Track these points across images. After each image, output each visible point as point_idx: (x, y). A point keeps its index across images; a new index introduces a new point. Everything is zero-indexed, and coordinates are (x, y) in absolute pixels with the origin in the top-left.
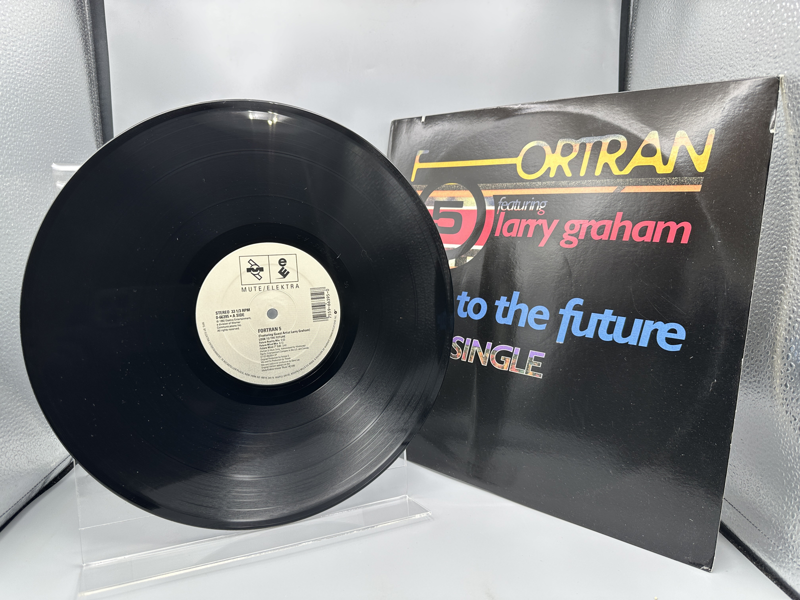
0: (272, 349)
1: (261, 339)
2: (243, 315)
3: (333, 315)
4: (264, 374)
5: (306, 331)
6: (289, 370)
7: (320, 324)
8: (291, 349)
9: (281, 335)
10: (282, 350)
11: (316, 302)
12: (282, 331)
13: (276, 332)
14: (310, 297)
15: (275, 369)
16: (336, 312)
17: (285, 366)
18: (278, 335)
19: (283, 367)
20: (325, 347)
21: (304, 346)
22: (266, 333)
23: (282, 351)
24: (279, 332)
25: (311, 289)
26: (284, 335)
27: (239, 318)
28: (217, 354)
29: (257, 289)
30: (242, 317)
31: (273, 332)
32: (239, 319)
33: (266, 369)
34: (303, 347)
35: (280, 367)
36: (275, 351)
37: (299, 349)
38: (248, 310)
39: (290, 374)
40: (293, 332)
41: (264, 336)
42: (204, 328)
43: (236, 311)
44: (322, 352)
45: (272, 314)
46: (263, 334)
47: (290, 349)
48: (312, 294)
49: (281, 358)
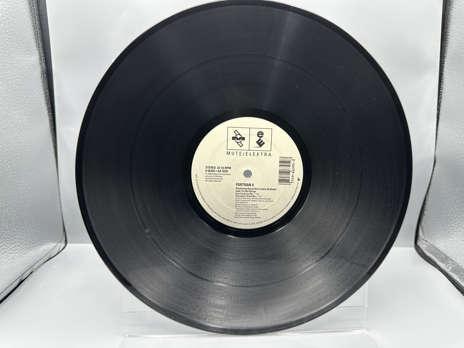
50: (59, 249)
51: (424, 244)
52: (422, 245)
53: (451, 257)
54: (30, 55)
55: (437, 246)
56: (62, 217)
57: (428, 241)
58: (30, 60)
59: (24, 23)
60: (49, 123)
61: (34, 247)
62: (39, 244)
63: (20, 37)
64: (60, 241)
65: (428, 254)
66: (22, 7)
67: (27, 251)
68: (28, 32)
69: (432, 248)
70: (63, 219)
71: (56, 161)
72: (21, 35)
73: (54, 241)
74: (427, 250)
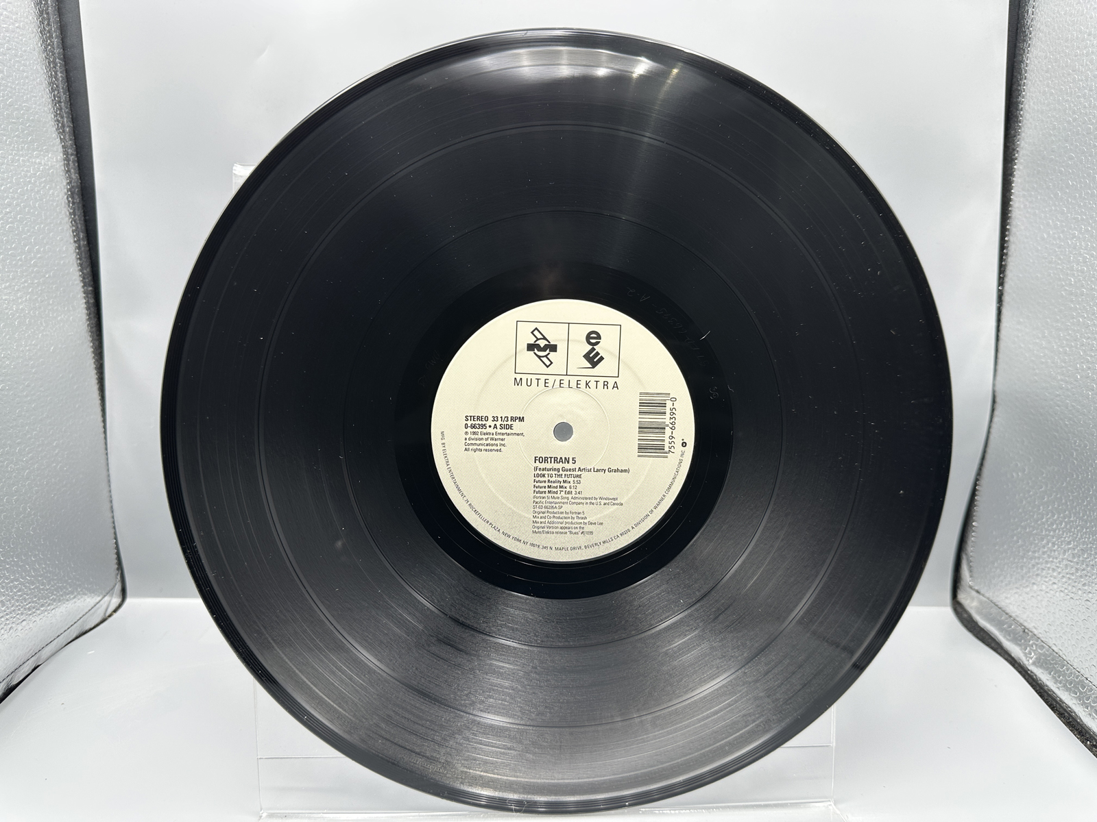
0: (556, 496)
1: (538, 475)
2: (511, 427)
3: (678, 448)
4: (537, 539)
5: (622, 471)
6: (581, 540)
7: (651, 462)
8: (591, 501)
9: (574, 473)
10: (573, 501)
11: (648, 419)
12: (576, 466)
13: (567, 466)
14: (637, 409)
15: (557, 533)
16: (684, 444)
17: (574, 531)
18: (568, 473)
19: (571, 532)
20: (655, 508)
21: (614, 499)
22: (549, 466)
23: (573, 503)
24: (570, 466)
25: (641, 393)
26: (579, 473)
27: (504, 431)
28: (459, 490)
29: (542, 382)
30: (509, 431)
31: (560, 466)
32: (503, 434)
33: (541, 530)
34: (612, 501)
35: (566, 530)
36: (560, 500)
37: (605, 504)
38: (522, 419)
39: (583, 547)
40: (598, 470)
41: (543, 470)
42: (443, 441)
43: (500, 419)
44: (648, 515)
45: (563, 431)
46: (543, 465)
47: (588, 501)
48: (642, 404)
49: (570, 515)
50: (106, 610)
51: (973, 599)
52: (969, 601)
53: (1034, 630)
54: (41, 151)
55: (1002, 604)
56: (115, 533)
57: (982, 591)
58: (40, 163)
59: (27, 77)
60: (85, 311)
61: (42, 606)
62: (54, 600)
63: (17, 109)
64: (110, 592)
65: (983, 623)
66: (22, 40)
67: (23, 617)
68: (36, 97)
69: (992, 607)
70: (116, 538)
71: (100, 402)
72: (20, 105)
73: (92, 591)
74: (980, 613)
